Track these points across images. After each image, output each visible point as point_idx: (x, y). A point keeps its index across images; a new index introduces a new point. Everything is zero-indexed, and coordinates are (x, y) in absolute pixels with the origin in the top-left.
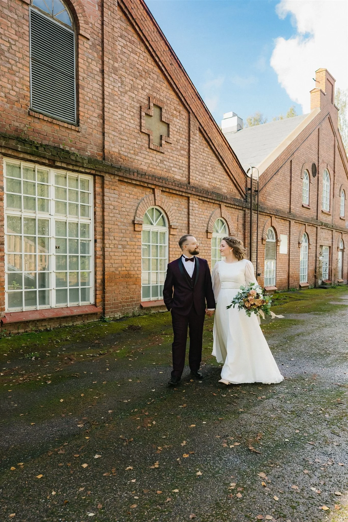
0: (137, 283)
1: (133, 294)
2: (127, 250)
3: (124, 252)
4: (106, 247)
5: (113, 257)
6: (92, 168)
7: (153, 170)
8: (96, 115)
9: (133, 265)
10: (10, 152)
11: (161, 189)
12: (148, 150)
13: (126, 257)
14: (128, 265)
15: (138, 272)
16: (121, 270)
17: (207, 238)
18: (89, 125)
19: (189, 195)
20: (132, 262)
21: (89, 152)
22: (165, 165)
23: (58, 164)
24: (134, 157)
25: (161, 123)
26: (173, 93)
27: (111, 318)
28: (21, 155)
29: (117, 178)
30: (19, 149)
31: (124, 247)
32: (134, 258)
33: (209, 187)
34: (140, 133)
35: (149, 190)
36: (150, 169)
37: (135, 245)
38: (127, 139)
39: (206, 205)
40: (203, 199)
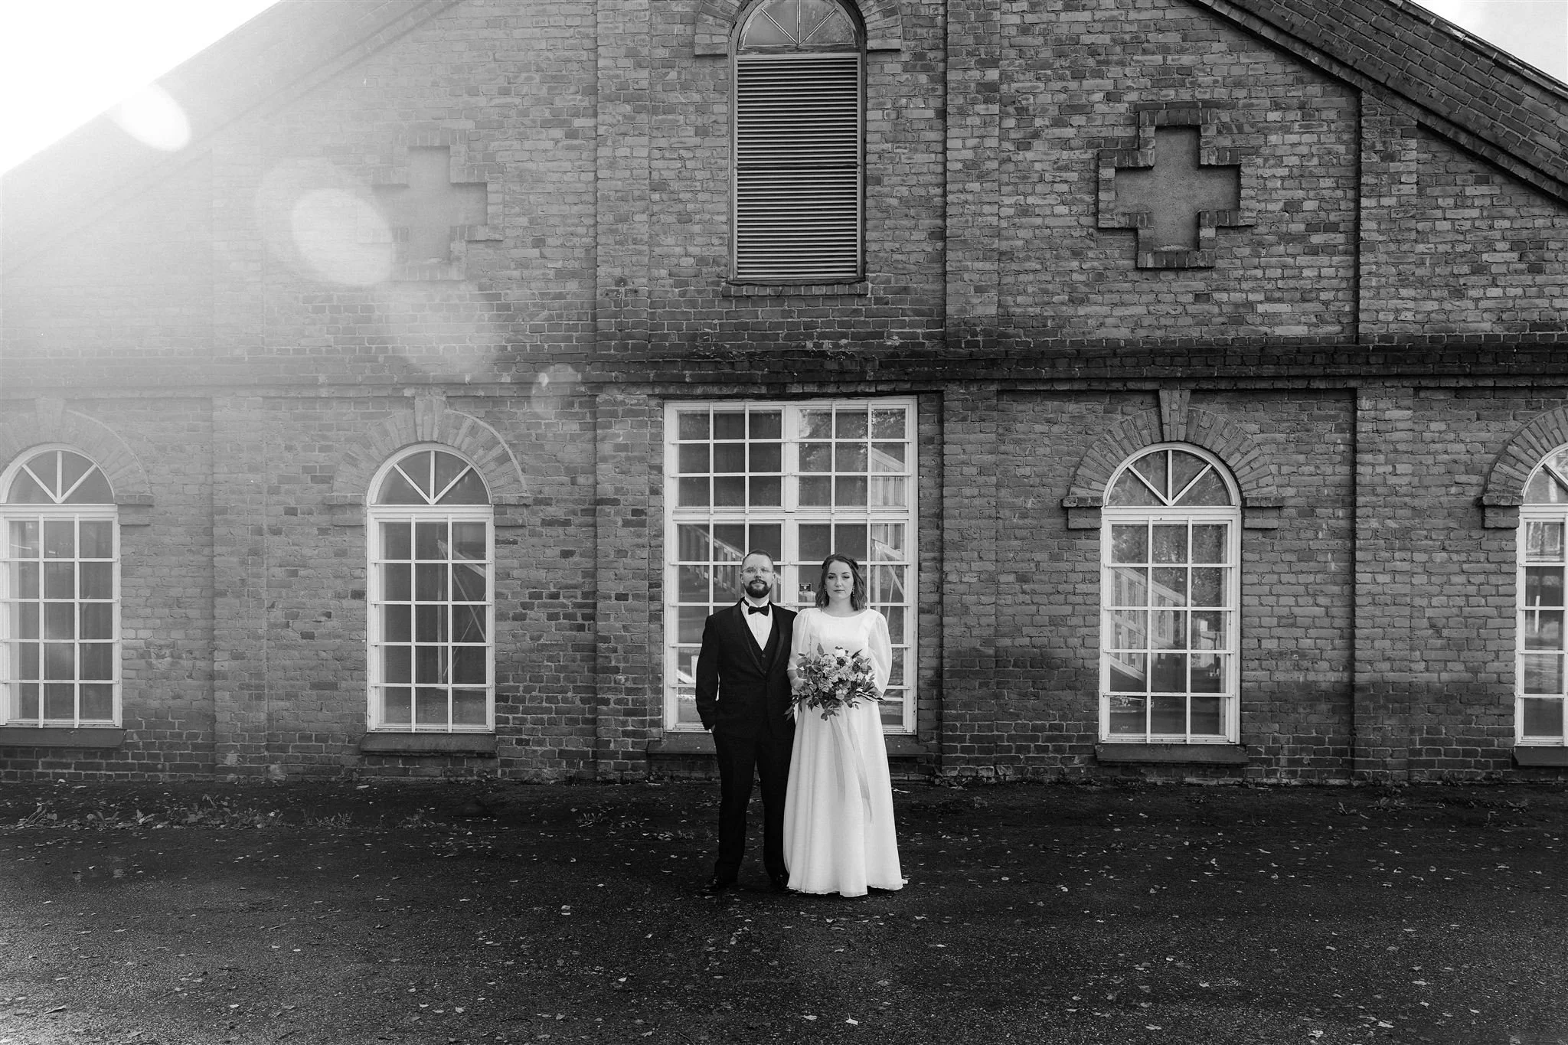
0: (1078, 685)
1: (1063, 717)
2: (1036, 586)
3: (1024, 592)
4: (950, 582)
5: (973, 609)
6: (893, 377)
7: (1159, 333)
8: (923, 236)
9: (1064, 630)
10: (671, 390)
11: (1193, 385)
12: (1133, 276)
13: (1034, 608)
14: (1040, 630)
15: (1082, 652)
16: (1013, 646)
17: (1484, 528)
18: (896, 268)
19: (1352, 384)
20: (1055, 622)
21: (896, 338)
22: (1219, 304)
23: (796, 389)
24: (1069, 311)
25: (1200, 173)
26: (1267, 56)
27: (963, 776)
28: (699, 391)
29: (993, 388)
30: (687, 380)
31: (1022, 579)
32: (1068, 609)
33: (1499, 330)
34: (1096, 234)
35: (1138, 399)
36: (1142, 333)
37: (1073, 571)
38: (1039, 267)
39: (1473, 403)
40: (1453, 383)
